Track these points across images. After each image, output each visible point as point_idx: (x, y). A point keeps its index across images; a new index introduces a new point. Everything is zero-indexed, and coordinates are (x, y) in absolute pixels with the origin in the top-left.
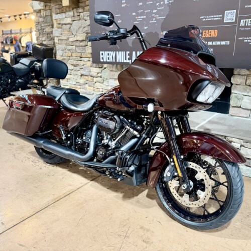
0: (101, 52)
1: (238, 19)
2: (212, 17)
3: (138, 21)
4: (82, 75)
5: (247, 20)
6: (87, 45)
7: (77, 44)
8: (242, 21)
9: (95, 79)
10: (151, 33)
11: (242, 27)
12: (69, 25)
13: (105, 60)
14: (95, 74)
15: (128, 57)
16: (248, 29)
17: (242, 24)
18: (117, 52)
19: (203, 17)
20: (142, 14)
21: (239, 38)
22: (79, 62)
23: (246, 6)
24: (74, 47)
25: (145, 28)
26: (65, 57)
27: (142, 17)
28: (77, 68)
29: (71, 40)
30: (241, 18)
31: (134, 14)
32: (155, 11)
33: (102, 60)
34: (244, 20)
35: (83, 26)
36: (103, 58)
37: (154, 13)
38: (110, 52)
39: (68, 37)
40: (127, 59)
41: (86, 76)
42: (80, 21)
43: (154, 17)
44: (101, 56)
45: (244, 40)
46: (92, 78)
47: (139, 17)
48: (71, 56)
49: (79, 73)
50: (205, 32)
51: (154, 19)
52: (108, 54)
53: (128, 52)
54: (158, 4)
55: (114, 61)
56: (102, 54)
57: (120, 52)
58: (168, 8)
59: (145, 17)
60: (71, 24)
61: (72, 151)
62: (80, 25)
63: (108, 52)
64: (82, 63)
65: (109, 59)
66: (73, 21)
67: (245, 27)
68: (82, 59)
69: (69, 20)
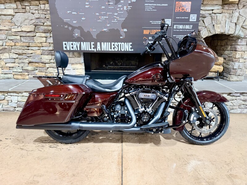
0: (64, 43)
1: (173, 25)
2: (157, 22)
3: (101, 20)
4: (30, 62)
5: (177, 25)
6: (35, 36)
7: (24, 34)
8: (175, 26)
9: (47, 65)
10: (114, 29)
11: (175, 29)
12: (11, 17)
13: (68, 49)
14: (47, 61)
15: (92, 46)
16: (178, 30)
17: (175, 27)
18: (82, 43)
19: (151, 22)
20: (104, 15)
21: (174, 36)
22: (26, 51)
23: (177, 18)
24: (18, 37)
25: (108, 25)
26: (6, 47)
27: (105, 17)
28: (24, 56)
29: (13, 30)
30: (174, 24)
31: (97, 14)
32: (115, 14)
33: (65, 49)
34: (176, 25)
35: (30, 18)
36: (66, 48)
37: (116, 15)
38: (74, 43)
39: (10, 27)
40: (92, 48)
41: (36, 63)
42: (26, 14)
43: (115, 18)
44: (64, 46)
45: (176, 36)
46: (43, 64)
47: (102, 17)
48: (15, 45)
49: (27, 61)
50: (153, 31)
51: (115, 20)
52: (72, 44)
53: (92, 43)
54: (118, 9)
55: (79, 49)
56: (65, 44)
57: (85, 43)
58: (127, 13)
59: (107, 17)
60: (13, 16)
61: (115, 124)
62: (26, 18)
63: (71, 43)
64: (30, 52)
65: (73, 48)
66: (16, 13)
67: (176, 29)
68: (29, 48)
69: (11, 12)
